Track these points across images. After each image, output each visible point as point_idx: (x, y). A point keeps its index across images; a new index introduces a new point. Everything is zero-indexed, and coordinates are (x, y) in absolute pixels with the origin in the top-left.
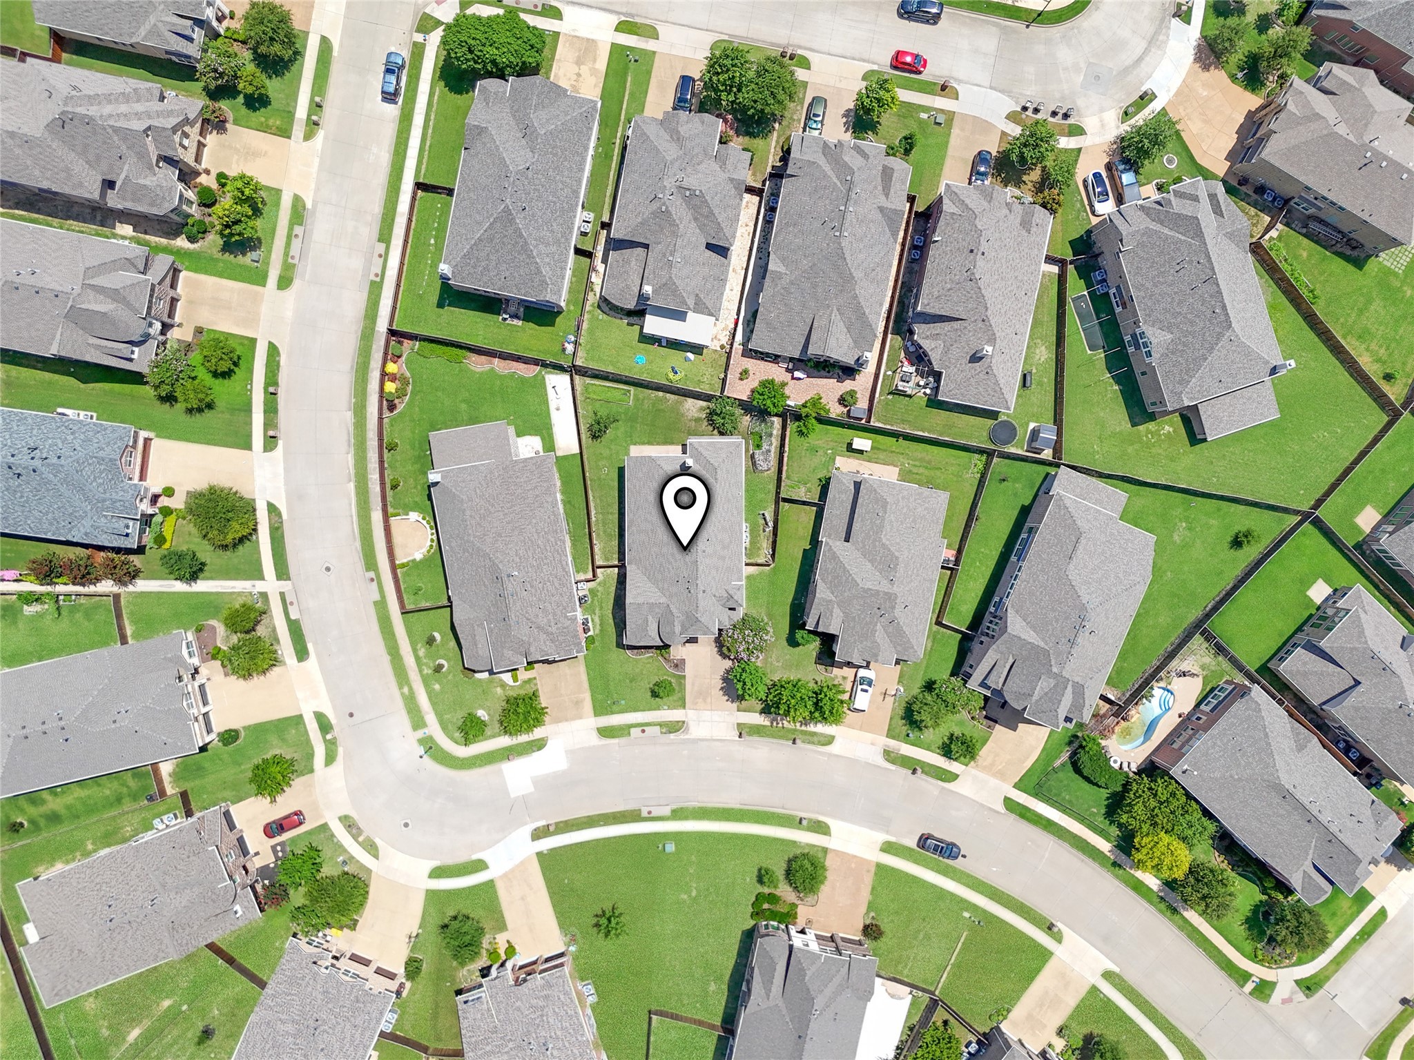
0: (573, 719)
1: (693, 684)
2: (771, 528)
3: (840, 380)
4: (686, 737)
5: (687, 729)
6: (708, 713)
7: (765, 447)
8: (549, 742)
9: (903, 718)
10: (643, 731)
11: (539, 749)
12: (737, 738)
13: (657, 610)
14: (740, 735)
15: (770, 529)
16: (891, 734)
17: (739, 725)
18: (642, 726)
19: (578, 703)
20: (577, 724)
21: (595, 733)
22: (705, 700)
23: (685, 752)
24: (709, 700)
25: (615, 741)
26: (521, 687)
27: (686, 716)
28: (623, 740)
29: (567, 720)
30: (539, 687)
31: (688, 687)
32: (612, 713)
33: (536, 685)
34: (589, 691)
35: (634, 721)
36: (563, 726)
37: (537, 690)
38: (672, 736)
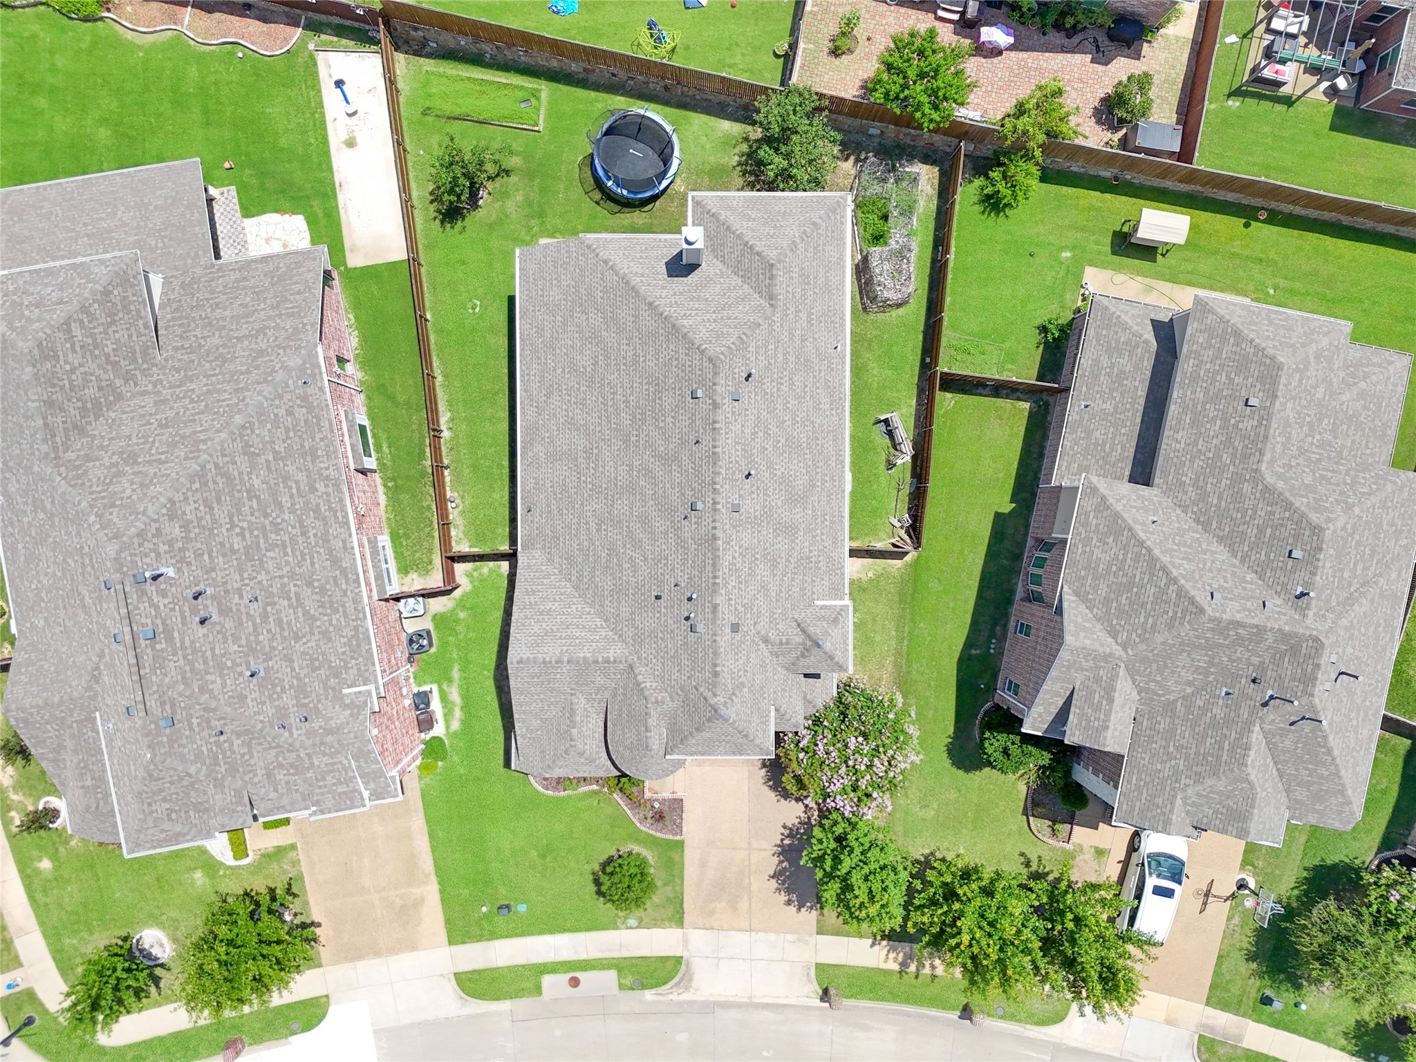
0: (393, 950)
1: (703, 864)
2: (908, 458)
3: (1102, 58)
4: (686, 997)
5: (688, 980)
6: (742, 937)
7: (896, 239)
8: (333, 1011)
9: (1251, 957)
10: (575, 982)
11: (308, 1026)
12: (817, 1003)
13: (599, 680)
14: (825, 995)
15: (905, 459)
16: (1218, 997)
17: (820, 967)
18: (573, 969)
19: (407, 912)
20: (404, 963)
21: (451, 986)
22: (733, 906)
23: (682, 1037)
24: (743, 905)
25: (504, 1006)
26: (256, 868)
27: (685, 943)
28: (522, 1005)
29: (377, 954)
30: (304, 868)
31: (691, 871)
32: (493, 936)
33: (295, 863)
34: (434, 878)
35: (551, 957)
36: (368, 969)
37: (300, 877)
38: (649, 995)
